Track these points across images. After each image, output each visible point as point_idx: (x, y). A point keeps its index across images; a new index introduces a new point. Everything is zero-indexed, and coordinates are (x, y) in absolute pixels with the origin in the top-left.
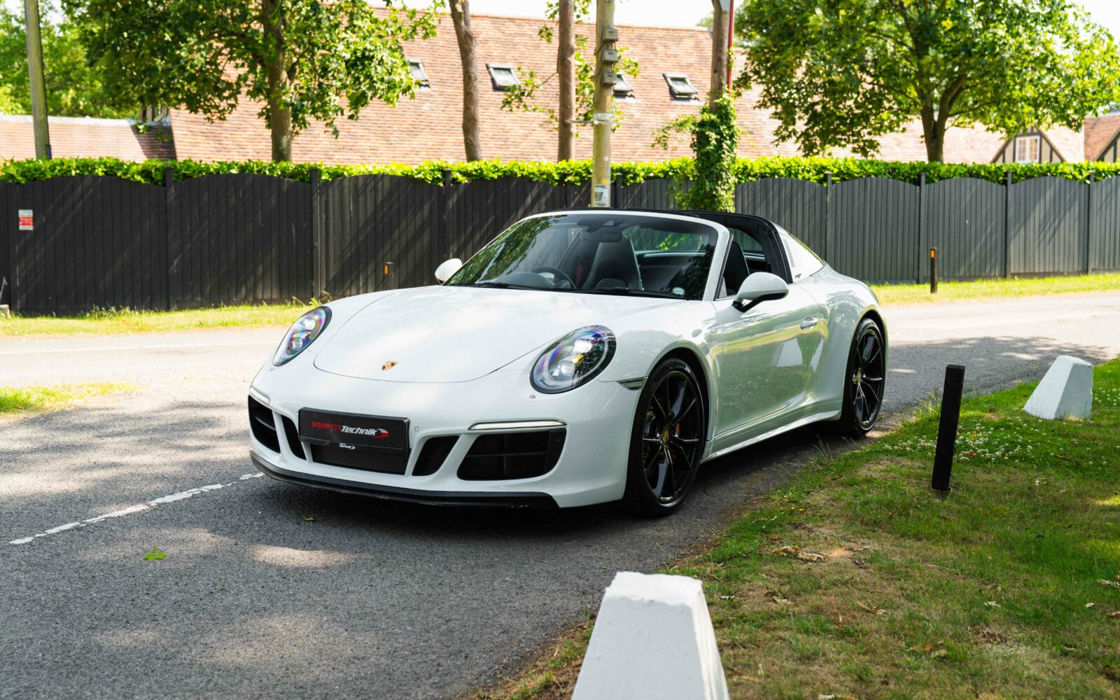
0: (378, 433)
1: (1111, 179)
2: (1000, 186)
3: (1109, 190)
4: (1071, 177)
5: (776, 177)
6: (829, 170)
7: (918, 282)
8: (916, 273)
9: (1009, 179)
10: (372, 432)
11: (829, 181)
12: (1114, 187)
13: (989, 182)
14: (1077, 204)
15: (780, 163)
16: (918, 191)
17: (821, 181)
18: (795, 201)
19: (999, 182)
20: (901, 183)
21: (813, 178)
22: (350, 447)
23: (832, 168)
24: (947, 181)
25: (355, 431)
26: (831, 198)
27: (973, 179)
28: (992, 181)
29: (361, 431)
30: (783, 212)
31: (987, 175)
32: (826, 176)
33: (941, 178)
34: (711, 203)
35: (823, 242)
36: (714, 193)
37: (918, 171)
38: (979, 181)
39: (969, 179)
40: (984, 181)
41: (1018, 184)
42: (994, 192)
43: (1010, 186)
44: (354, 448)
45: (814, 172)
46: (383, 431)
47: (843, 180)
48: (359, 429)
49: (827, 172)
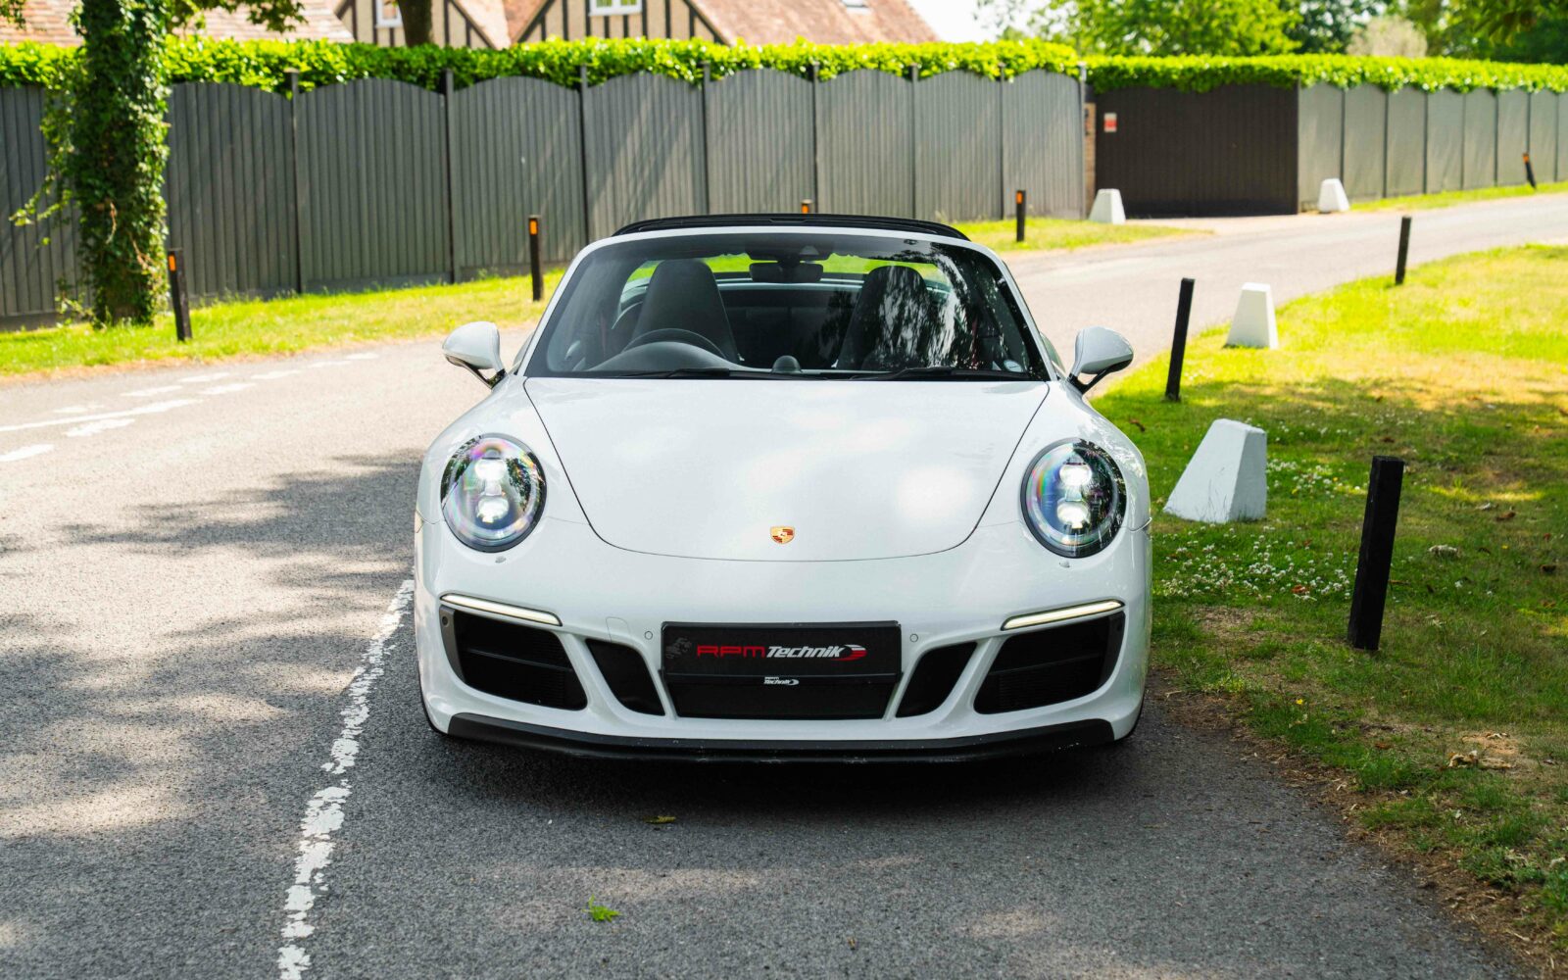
0: (847, 652)
1: (734, 78)
2: (570, 93)
3: (732, 95)
4: (675, 75)
5: (202, 80)
6: (290, 64)
7: (452, 281)
8: (448, 263)
9: (583, 80)
10: (835, 651)
11: (294, 86)
12: (739, 91)
13: (553, 85)
14: (687, 124)
15: (206, 54)
16: (442, 104)
17: (281, 89)
18: (237, 133)
19: (567, 86)
20: (415, 89)
21: (268, 84)
22: (787, 682)
23: (296, 61)
24: (488, 83)
25: (796, 653)
26: (300, 123)
27: (529, 80)
28: (557, 83)
29: (810, 652)
30: (218, 154)
31: (549, 72)
32: (288, 76)
33: (477, 79)
34: (123, 140)
35: (292, 207)
36: (131, 118)
37: (439, 64)
38: (537, 82)
39: (521, 79)
40: (545, 84)
41: (597, 87)
42: (562, 100)
43: (587, 92)
44: (796, 682)
45: (267, 70)
46: (855, 648)
47: (319, 84)
48: (805, 648)
49: (288, 69)
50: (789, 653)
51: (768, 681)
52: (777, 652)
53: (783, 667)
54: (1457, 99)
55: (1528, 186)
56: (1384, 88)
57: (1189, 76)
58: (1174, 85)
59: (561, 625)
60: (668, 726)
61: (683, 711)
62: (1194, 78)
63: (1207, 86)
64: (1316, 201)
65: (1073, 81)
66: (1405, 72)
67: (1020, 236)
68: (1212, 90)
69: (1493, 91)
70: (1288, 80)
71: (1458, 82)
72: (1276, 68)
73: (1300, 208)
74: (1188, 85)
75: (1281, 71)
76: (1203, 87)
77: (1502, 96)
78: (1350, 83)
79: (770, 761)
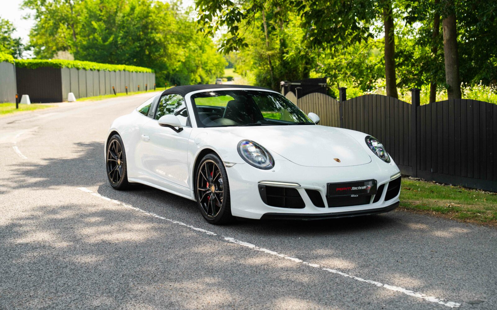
0: (367, 187)
10: (364, 187)
22: (355, 196)
44: (357, 196)
46: (369, 186)
48: (359, 187)
50: (356, 188)
51: (352, 196)
52: (354, 188)
53: (355, 192)
54: (91, 72)
55: (114, 95)
56: (78, 69)
57: (30, 64)
58: (26, 67)
59: (300, 186)
60: (327, 210)
61: (330, 206)
62: (32, 65)
63: (36, 67)
64: (67, 98)
65: (12, 65)
66: (82, 65)
67: (17, 107)
68: (37, 68)
69: (98, 70)
70: (58, 66)
71: (92, 68)
72: (55, 63)
73: (63, 100)
74: (30, 67)
75: (56, 64)
76: (34, 68)
77: (100, 71)
78: (72, 67)
79: (351, 216)
